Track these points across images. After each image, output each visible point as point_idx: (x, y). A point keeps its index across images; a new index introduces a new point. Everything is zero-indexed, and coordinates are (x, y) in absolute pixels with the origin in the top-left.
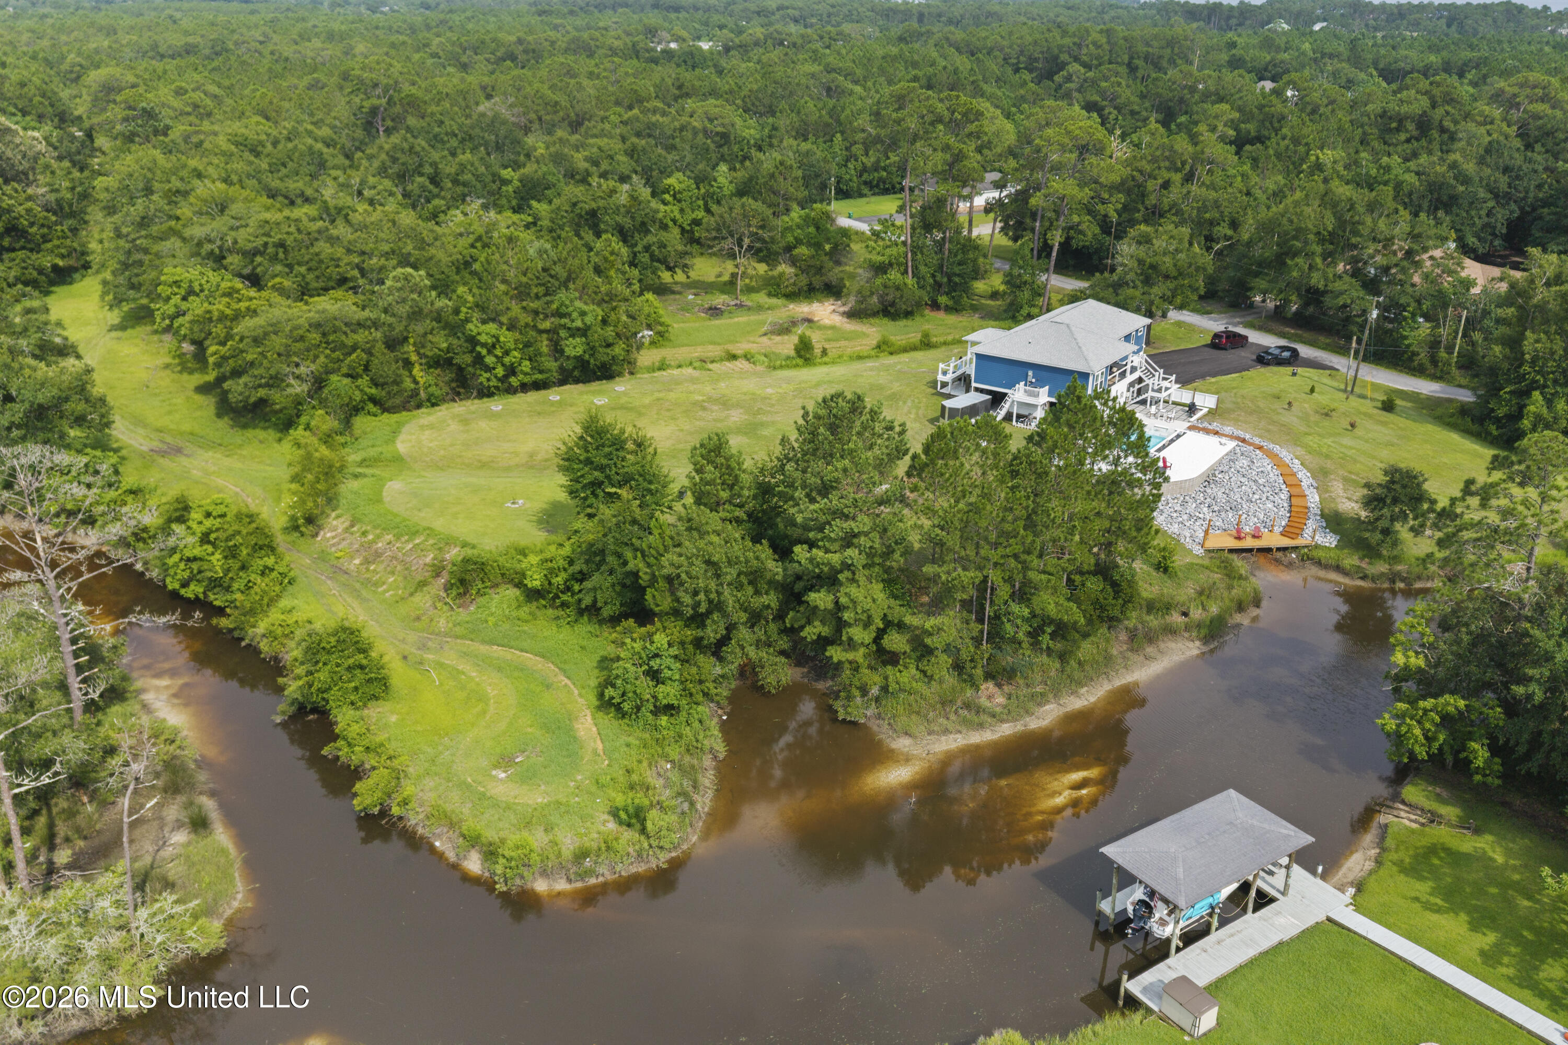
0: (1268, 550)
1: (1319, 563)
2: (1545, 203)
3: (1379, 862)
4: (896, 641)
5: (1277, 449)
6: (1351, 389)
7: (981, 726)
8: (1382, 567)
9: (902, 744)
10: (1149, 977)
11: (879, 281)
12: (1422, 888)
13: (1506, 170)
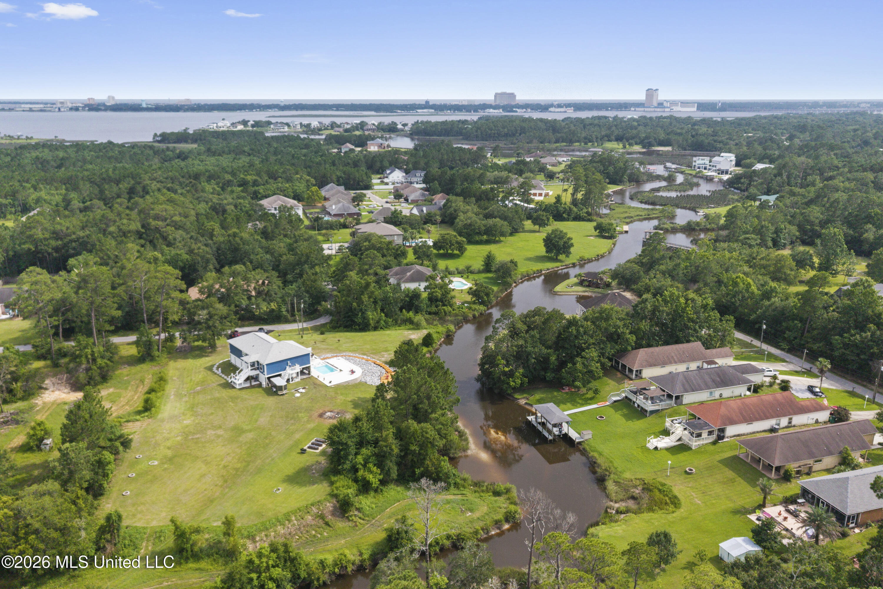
10: (573, 438)
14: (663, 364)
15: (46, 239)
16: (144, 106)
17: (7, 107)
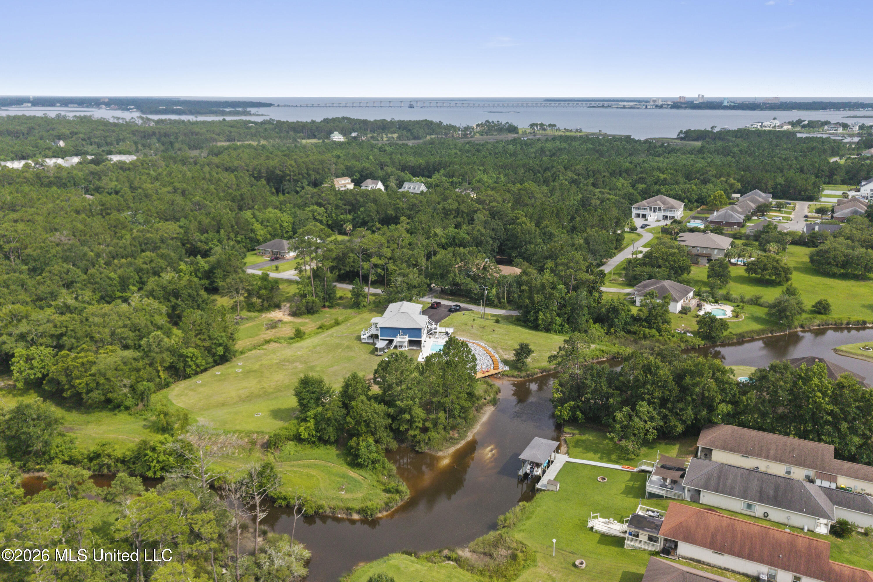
0: (492, 375)
1: (507, 376)
2: (508, 240)
3: (568, 447)
4: (428, 424)
5: (479, 342)
6: (484, 316)
7: (457, 443)
8: (524, 374)
9: (440, 454)
10: (540, 483)
11: (304, 301)
12: (580, 449)
13: (493, 230)
14: (747, 453)
15: (403, 209)
16: (725, 104)
17: (606, 104)
